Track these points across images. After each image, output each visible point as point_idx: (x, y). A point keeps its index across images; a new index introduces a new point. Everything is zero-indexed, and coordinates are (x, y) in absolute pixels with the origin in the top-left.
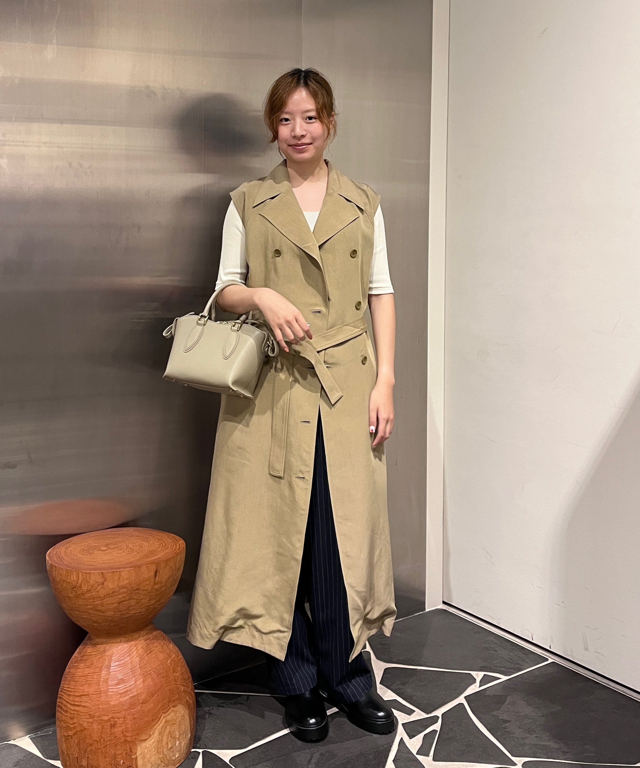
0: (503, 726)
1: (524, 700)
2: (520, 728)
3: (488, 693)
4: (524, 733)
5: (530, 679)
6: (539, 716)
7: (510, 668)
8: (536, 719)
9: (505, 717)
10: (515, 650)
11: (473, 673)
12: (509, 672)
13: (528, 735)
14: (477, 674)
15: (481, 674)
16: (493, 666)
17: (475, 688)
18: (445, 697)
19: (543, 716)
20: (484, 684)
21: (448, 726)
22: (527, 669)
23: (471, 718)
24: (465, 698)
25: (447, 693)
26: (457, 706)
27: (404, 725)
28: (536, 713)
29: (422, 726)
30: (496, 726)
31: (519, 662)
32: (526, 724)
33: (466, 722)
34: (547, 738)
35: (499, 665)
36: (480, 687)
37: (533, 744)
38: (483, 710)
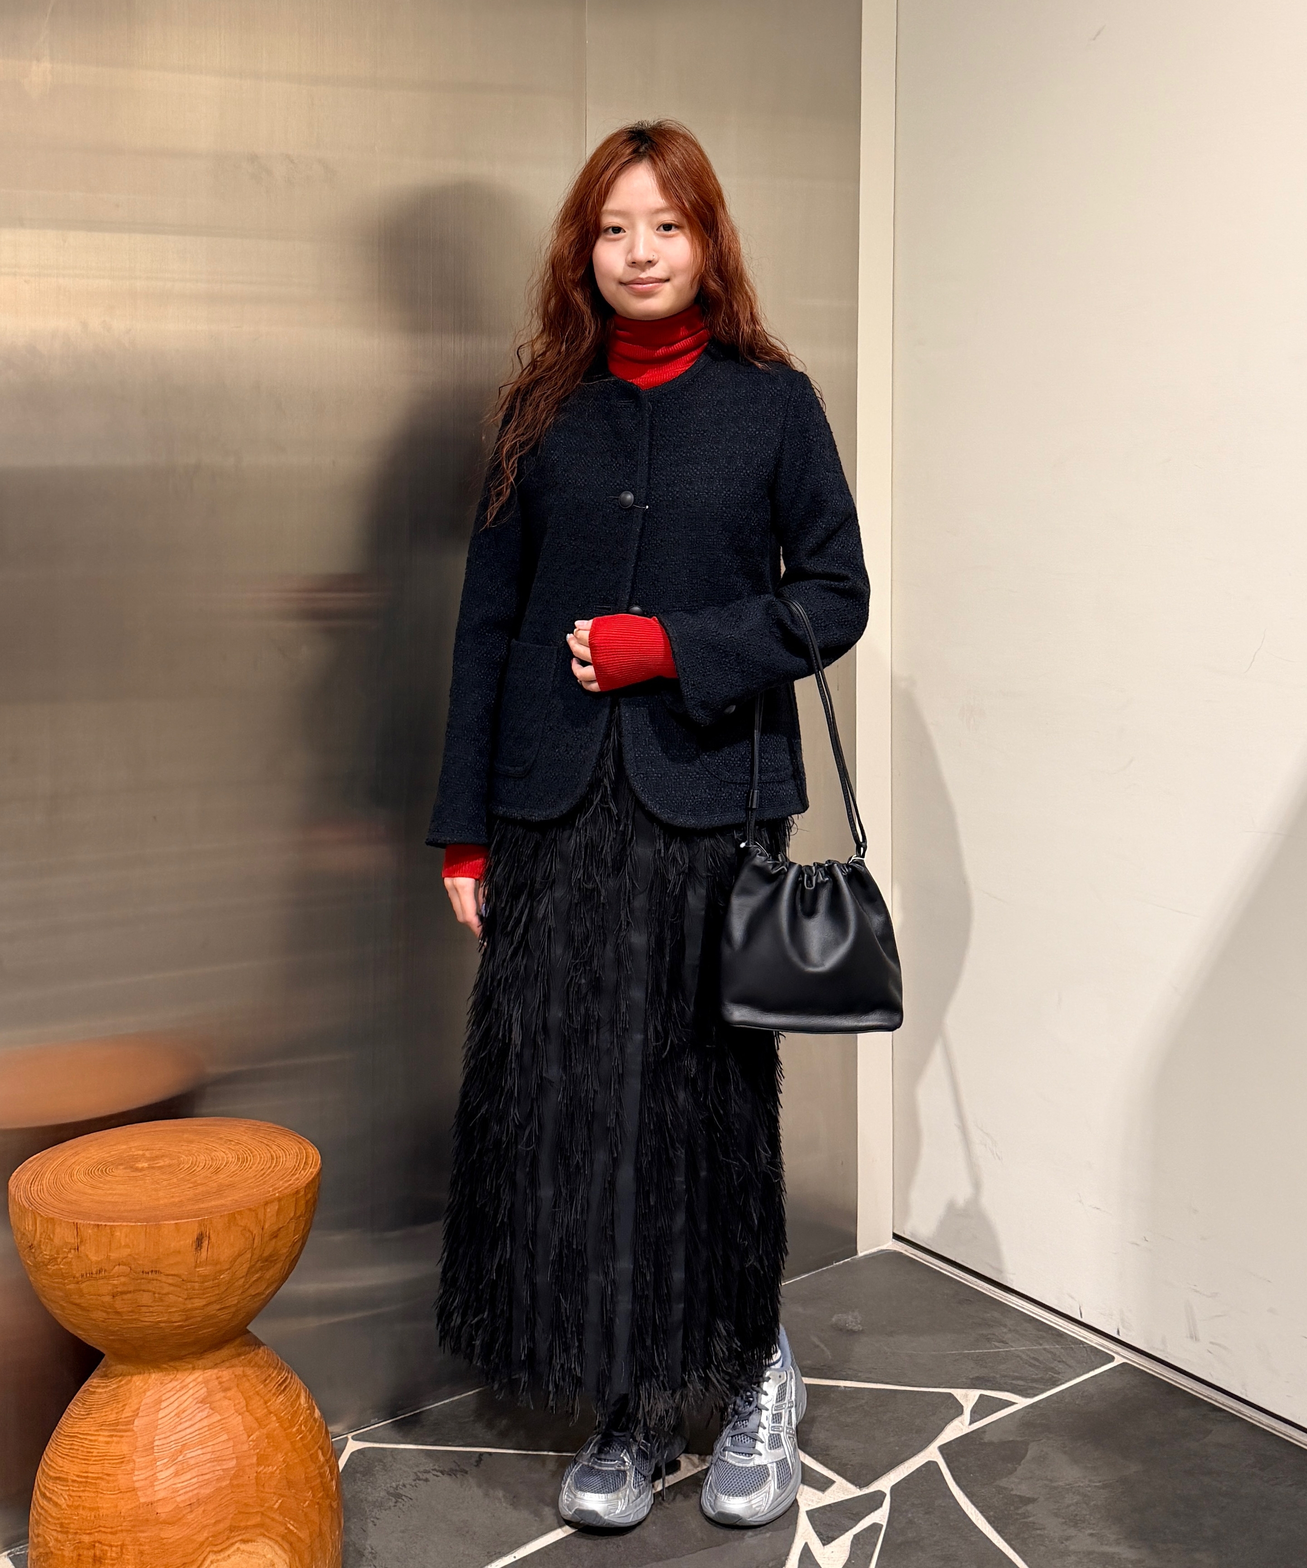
0: (1020, 1512)
1: (1065, 1453)
2: (1056, 1515)
3: (987, 1438)
4: (1065, 1527)
5: (1077, 1401)
6: (1095, 1486)
7: (1033, 1381)
8: (1089, 1494)
9: (1024, 1490)
10: (1044, 1337)
11: (958, 1393)
12: (1031, 1387)
13: (1072, 1531)
14: (966, 1396)
15: (974, 1395)
16: (999, 1375)
17: (960, 1424)
18: (897, 1448)
19: (1104, 1487)
20: (979, 1417)
21: (904, 1514)
22: (1070, 1380)
23: (953, 1496)
24: (942, 1449)
25: (903, 1439)
26: (923, 1469)
27: (811, 1514)
28: (1090, 1481)
29: (849, 1515)
30: (1006, 1512)
31: (1052, 1365)
32: (1069, 1506)
33: (943, 1504)
34: (1113, 1537)
35: (1011, 1373)
36: (971, 1423)
37: (1084, 1553)
38: (977, 1475)
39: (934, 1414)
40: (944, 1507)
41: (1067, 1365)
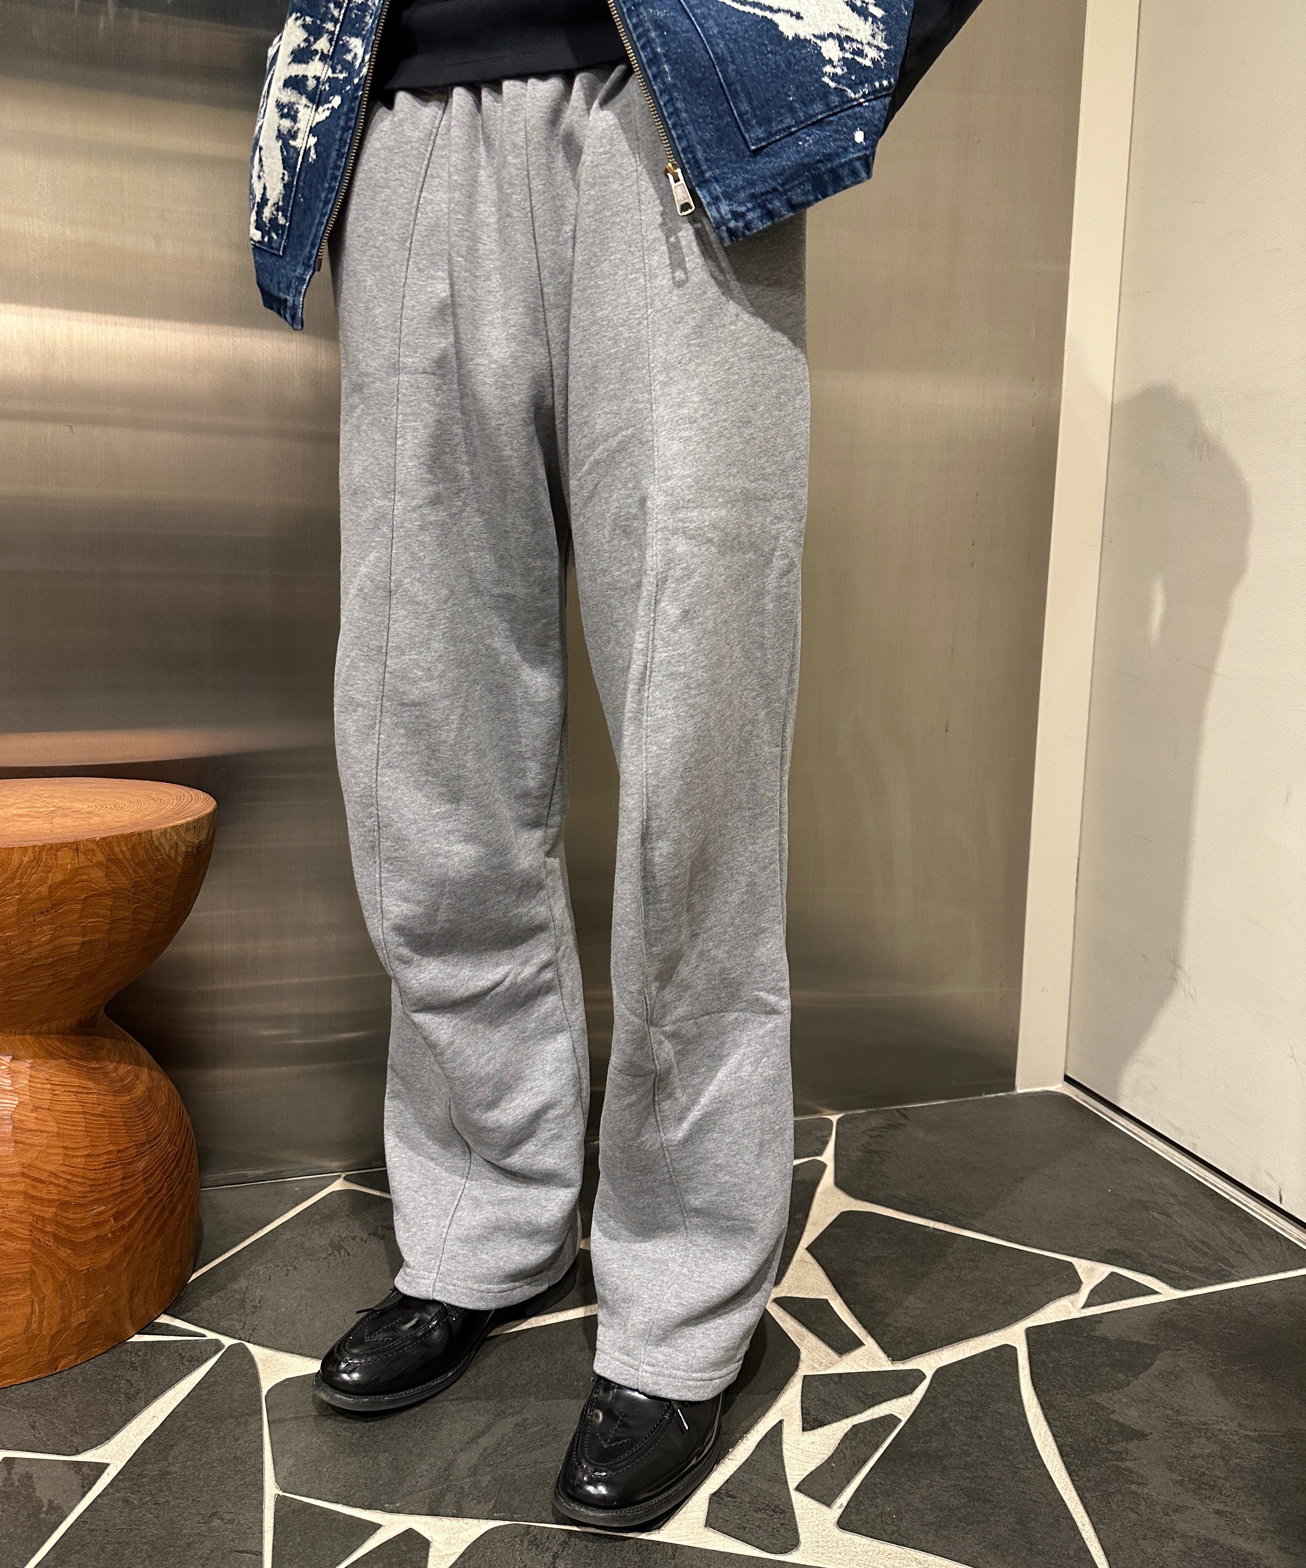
0: (1114, 1449)
1: (1212, 1375)
2: (1170, 1467)
3: (1102, 1331)
4: (1180, 1490)
5: (1249, 1310)
6: (1247, 1436)
7: (1194, 1269)
8: (1233, 1446)
9: (1132, 1416)
10: (1225, 1219)
11: (1081, 1265)
12: (1186, 1277)
13: (1189, 1499)
14: (1092, 1270)
15: (1103, 1271)
16: (1145, 1254)
17: (1070, 1305)
18: (968, 1318)
19: (1261, 1439)
20: (1100, 1300)
21: (940, 1411)
22: (1248, 1278)
23: (1022, 1401)
24: (1029, 1331)
25: (982, 1308)
26: (993, 1354)
27: (807, 1380)
28: (1240, 1425)
29: (861, 1394)
30: (1092, 1444)
31: (1226, 1255)
32: (1194, 1457)
33: (1001, 1410)
34: (1254, 1525)
35: (1164, 1255)
36: (1084, 1307)
37: (1198, 1540)
38: (1069, 1379)
39: (1038, 1284)
40: (1001, 1414)
41: (1249, 1258)
